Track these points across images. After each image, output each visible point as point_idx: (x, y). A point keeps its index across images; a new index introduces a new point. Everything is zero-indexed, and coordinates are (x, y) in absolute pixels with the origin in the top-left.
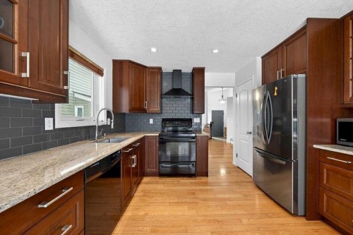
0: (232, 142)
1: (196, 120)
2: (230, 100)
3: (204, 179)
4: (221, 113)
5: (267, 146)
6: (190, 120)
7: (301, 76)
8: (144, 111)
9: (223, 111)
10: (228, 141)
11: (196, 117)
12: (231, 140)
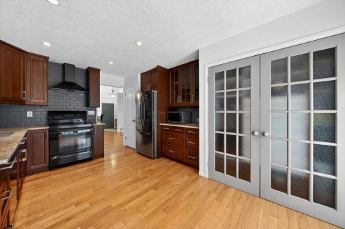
0: (122, 131)
1: (91, 113)
2: (120, 96)
3: (100, 160)
4: (112, 105)
5: (143, 127)
6: (85, 113)
7: (156, 91)
8: (22, 103)
9: (113, 105)
10: (118, 130)
11: (91, 110)
12: (121, 129)
